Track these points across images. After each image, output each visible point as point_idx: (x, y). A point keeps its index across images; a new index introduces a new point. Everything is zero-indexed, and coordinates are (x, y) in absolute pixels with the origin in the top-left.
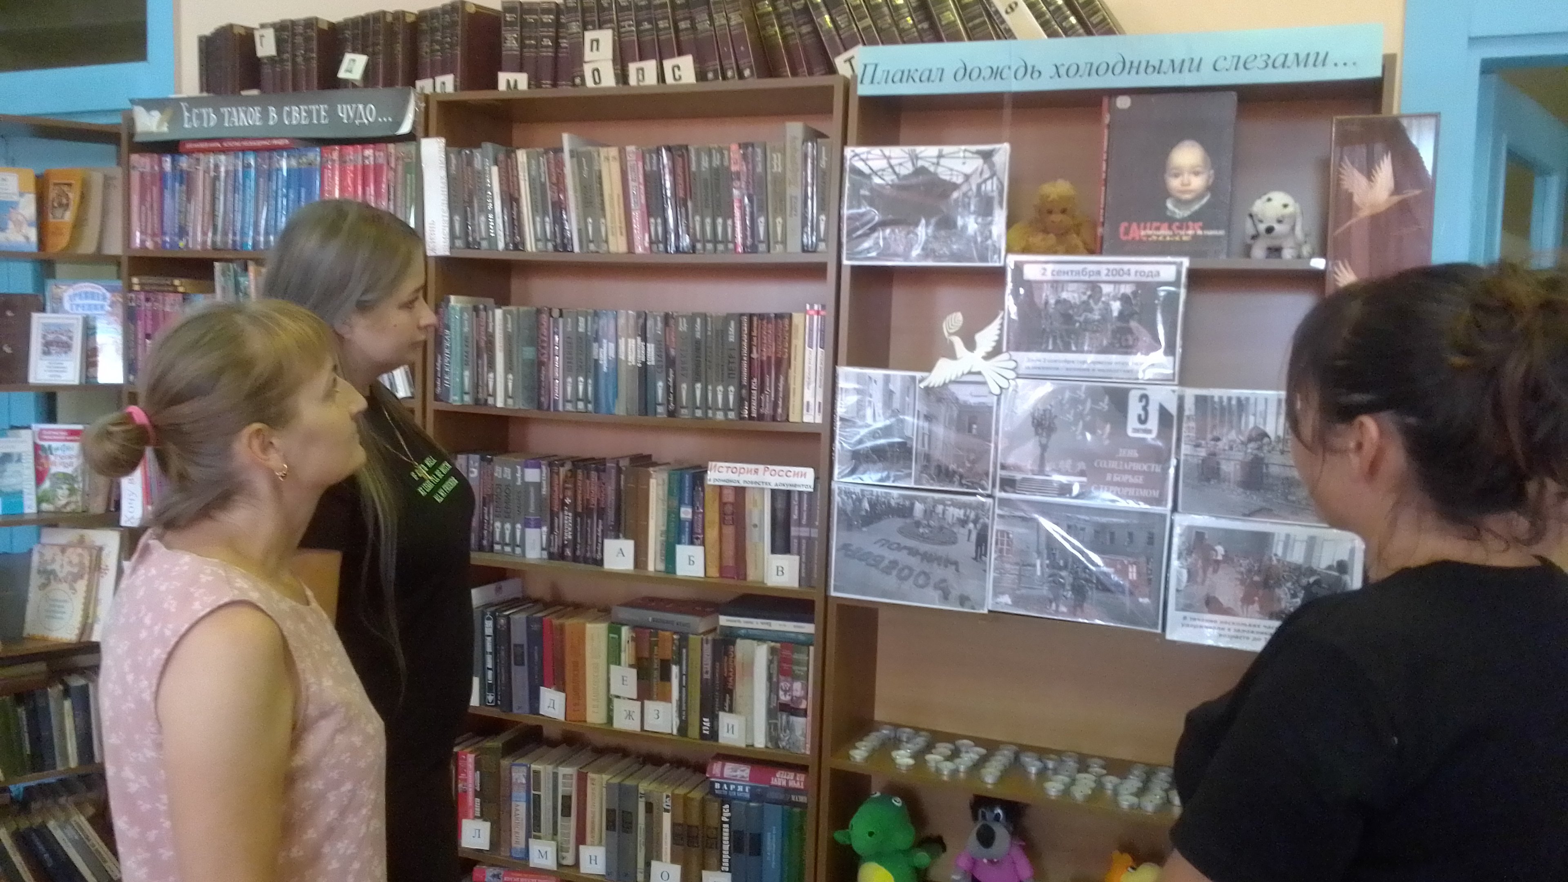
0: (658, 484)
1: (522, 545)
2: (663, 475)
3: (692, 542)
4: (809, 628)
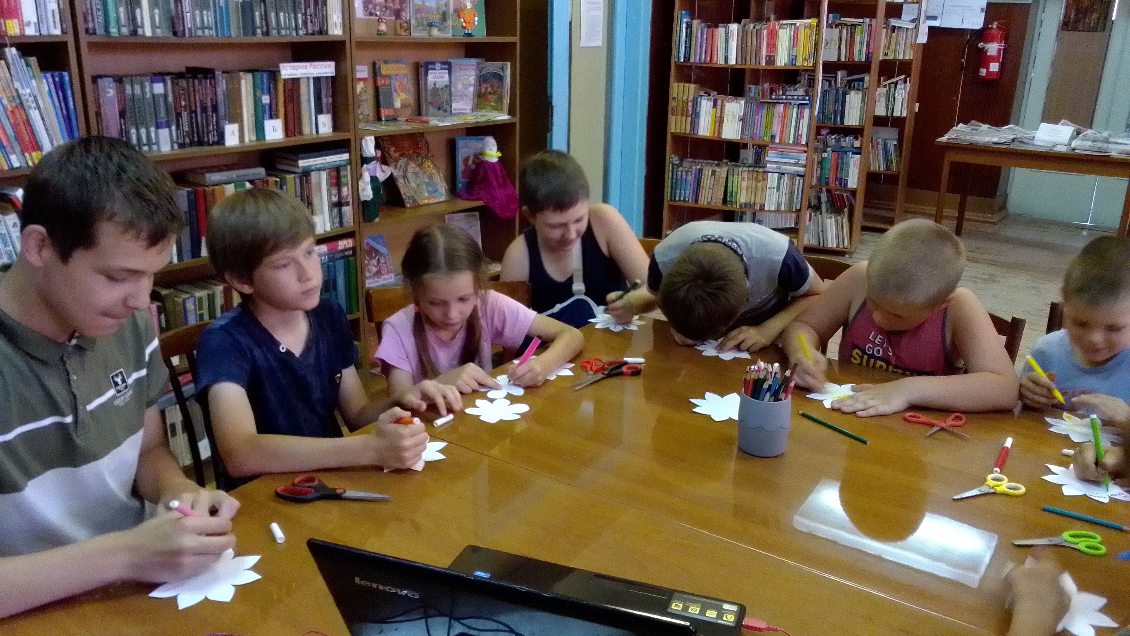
0: (246, 83)
1: (157, 143)
2: (250, 76)
3: (271, 117)
4: (346, 156)
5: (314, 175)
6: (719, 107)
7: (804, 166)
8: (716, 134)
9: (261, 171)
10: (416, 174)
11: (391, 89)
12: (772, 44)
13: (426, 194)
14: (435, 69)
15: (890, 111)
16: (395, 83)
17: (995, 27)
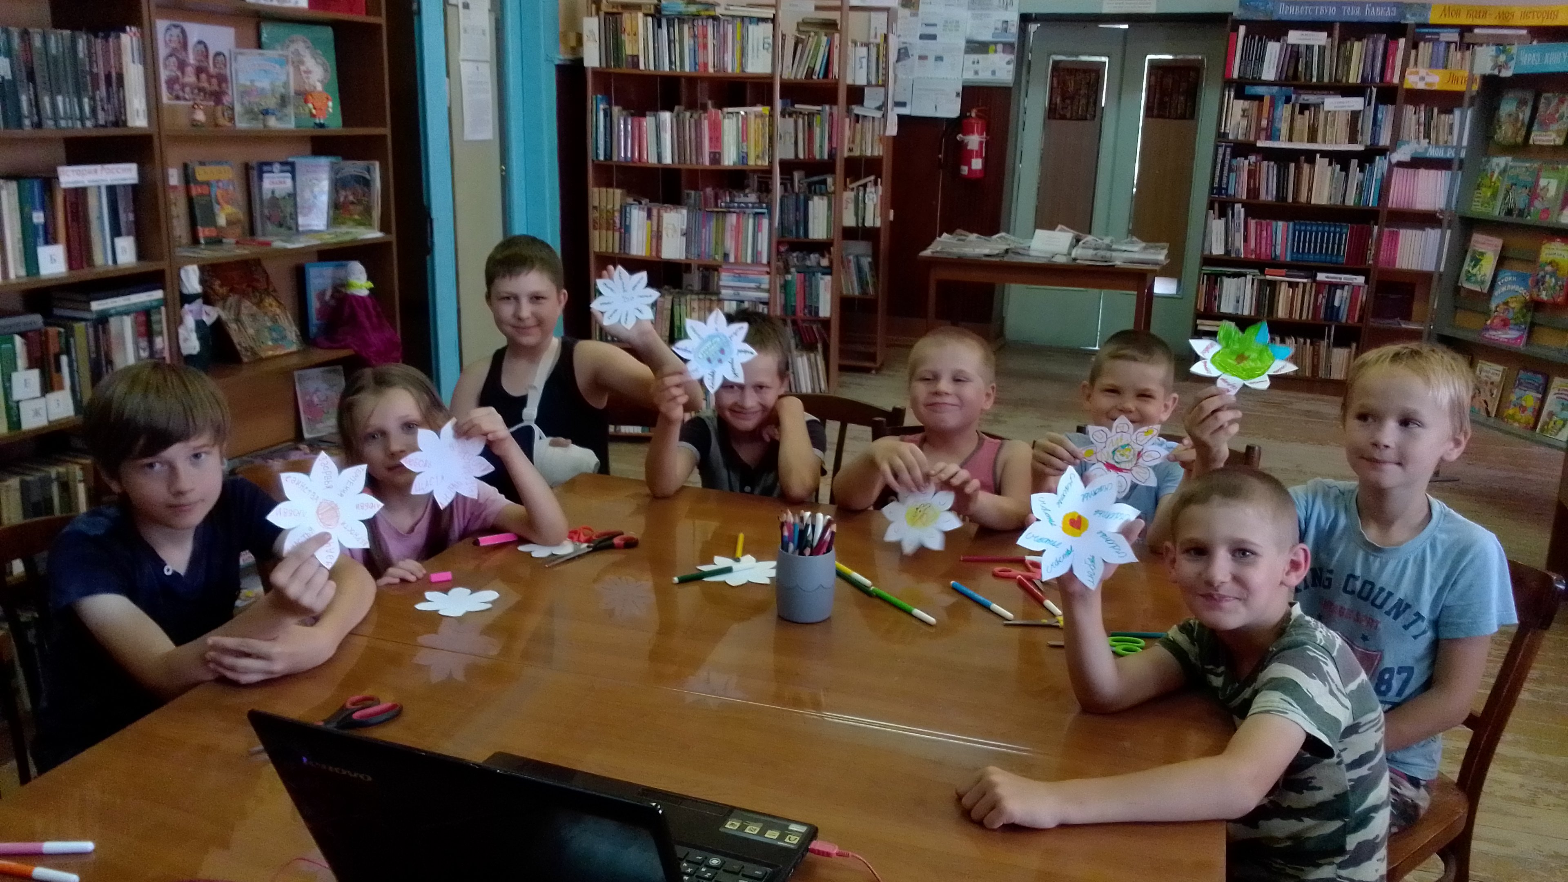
0: (9, 194)
2: (13, 186)
3: (47, 242)
4: (158, 294)
5: (113, 322)
6: (655, 218)
7: (768, 291)
8: (654, 254)
9: (37, 320)
10: (253, 316)
11: (211, 201)
12: (716, 138)
13: (270, 343)
14: (272, 172)
15: (860, 221)
16: (217, 192)
17: (973, 115)
